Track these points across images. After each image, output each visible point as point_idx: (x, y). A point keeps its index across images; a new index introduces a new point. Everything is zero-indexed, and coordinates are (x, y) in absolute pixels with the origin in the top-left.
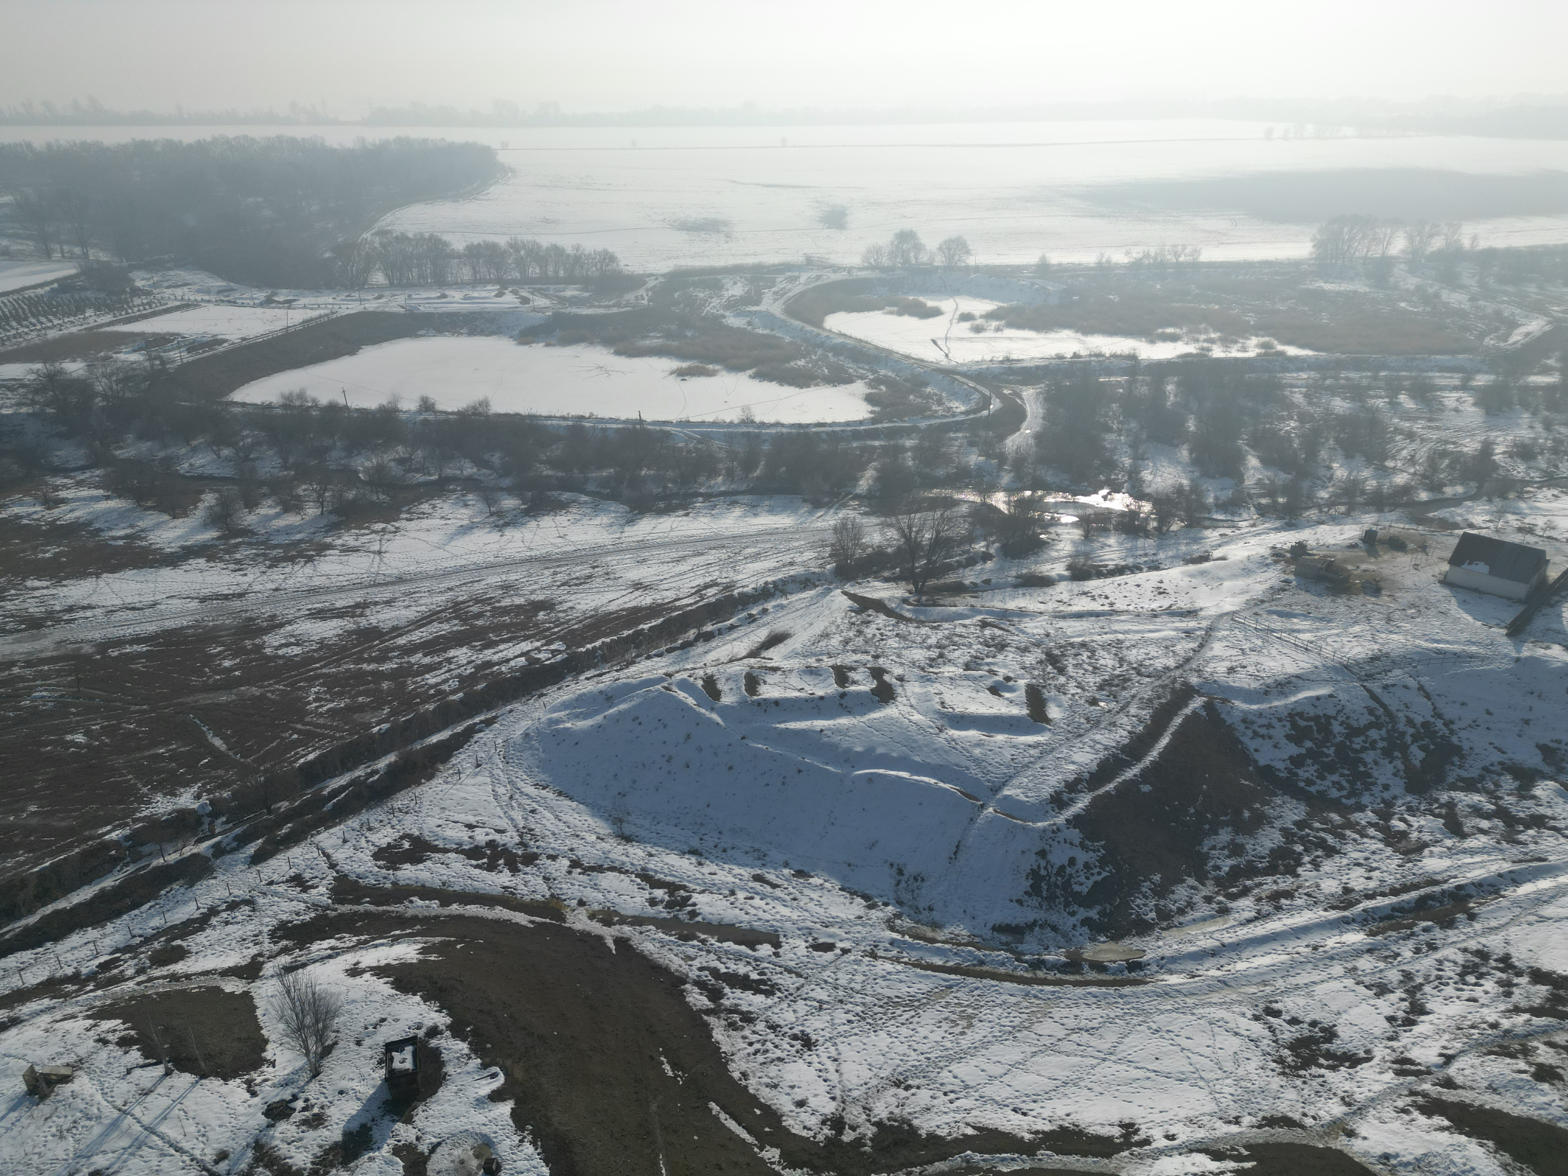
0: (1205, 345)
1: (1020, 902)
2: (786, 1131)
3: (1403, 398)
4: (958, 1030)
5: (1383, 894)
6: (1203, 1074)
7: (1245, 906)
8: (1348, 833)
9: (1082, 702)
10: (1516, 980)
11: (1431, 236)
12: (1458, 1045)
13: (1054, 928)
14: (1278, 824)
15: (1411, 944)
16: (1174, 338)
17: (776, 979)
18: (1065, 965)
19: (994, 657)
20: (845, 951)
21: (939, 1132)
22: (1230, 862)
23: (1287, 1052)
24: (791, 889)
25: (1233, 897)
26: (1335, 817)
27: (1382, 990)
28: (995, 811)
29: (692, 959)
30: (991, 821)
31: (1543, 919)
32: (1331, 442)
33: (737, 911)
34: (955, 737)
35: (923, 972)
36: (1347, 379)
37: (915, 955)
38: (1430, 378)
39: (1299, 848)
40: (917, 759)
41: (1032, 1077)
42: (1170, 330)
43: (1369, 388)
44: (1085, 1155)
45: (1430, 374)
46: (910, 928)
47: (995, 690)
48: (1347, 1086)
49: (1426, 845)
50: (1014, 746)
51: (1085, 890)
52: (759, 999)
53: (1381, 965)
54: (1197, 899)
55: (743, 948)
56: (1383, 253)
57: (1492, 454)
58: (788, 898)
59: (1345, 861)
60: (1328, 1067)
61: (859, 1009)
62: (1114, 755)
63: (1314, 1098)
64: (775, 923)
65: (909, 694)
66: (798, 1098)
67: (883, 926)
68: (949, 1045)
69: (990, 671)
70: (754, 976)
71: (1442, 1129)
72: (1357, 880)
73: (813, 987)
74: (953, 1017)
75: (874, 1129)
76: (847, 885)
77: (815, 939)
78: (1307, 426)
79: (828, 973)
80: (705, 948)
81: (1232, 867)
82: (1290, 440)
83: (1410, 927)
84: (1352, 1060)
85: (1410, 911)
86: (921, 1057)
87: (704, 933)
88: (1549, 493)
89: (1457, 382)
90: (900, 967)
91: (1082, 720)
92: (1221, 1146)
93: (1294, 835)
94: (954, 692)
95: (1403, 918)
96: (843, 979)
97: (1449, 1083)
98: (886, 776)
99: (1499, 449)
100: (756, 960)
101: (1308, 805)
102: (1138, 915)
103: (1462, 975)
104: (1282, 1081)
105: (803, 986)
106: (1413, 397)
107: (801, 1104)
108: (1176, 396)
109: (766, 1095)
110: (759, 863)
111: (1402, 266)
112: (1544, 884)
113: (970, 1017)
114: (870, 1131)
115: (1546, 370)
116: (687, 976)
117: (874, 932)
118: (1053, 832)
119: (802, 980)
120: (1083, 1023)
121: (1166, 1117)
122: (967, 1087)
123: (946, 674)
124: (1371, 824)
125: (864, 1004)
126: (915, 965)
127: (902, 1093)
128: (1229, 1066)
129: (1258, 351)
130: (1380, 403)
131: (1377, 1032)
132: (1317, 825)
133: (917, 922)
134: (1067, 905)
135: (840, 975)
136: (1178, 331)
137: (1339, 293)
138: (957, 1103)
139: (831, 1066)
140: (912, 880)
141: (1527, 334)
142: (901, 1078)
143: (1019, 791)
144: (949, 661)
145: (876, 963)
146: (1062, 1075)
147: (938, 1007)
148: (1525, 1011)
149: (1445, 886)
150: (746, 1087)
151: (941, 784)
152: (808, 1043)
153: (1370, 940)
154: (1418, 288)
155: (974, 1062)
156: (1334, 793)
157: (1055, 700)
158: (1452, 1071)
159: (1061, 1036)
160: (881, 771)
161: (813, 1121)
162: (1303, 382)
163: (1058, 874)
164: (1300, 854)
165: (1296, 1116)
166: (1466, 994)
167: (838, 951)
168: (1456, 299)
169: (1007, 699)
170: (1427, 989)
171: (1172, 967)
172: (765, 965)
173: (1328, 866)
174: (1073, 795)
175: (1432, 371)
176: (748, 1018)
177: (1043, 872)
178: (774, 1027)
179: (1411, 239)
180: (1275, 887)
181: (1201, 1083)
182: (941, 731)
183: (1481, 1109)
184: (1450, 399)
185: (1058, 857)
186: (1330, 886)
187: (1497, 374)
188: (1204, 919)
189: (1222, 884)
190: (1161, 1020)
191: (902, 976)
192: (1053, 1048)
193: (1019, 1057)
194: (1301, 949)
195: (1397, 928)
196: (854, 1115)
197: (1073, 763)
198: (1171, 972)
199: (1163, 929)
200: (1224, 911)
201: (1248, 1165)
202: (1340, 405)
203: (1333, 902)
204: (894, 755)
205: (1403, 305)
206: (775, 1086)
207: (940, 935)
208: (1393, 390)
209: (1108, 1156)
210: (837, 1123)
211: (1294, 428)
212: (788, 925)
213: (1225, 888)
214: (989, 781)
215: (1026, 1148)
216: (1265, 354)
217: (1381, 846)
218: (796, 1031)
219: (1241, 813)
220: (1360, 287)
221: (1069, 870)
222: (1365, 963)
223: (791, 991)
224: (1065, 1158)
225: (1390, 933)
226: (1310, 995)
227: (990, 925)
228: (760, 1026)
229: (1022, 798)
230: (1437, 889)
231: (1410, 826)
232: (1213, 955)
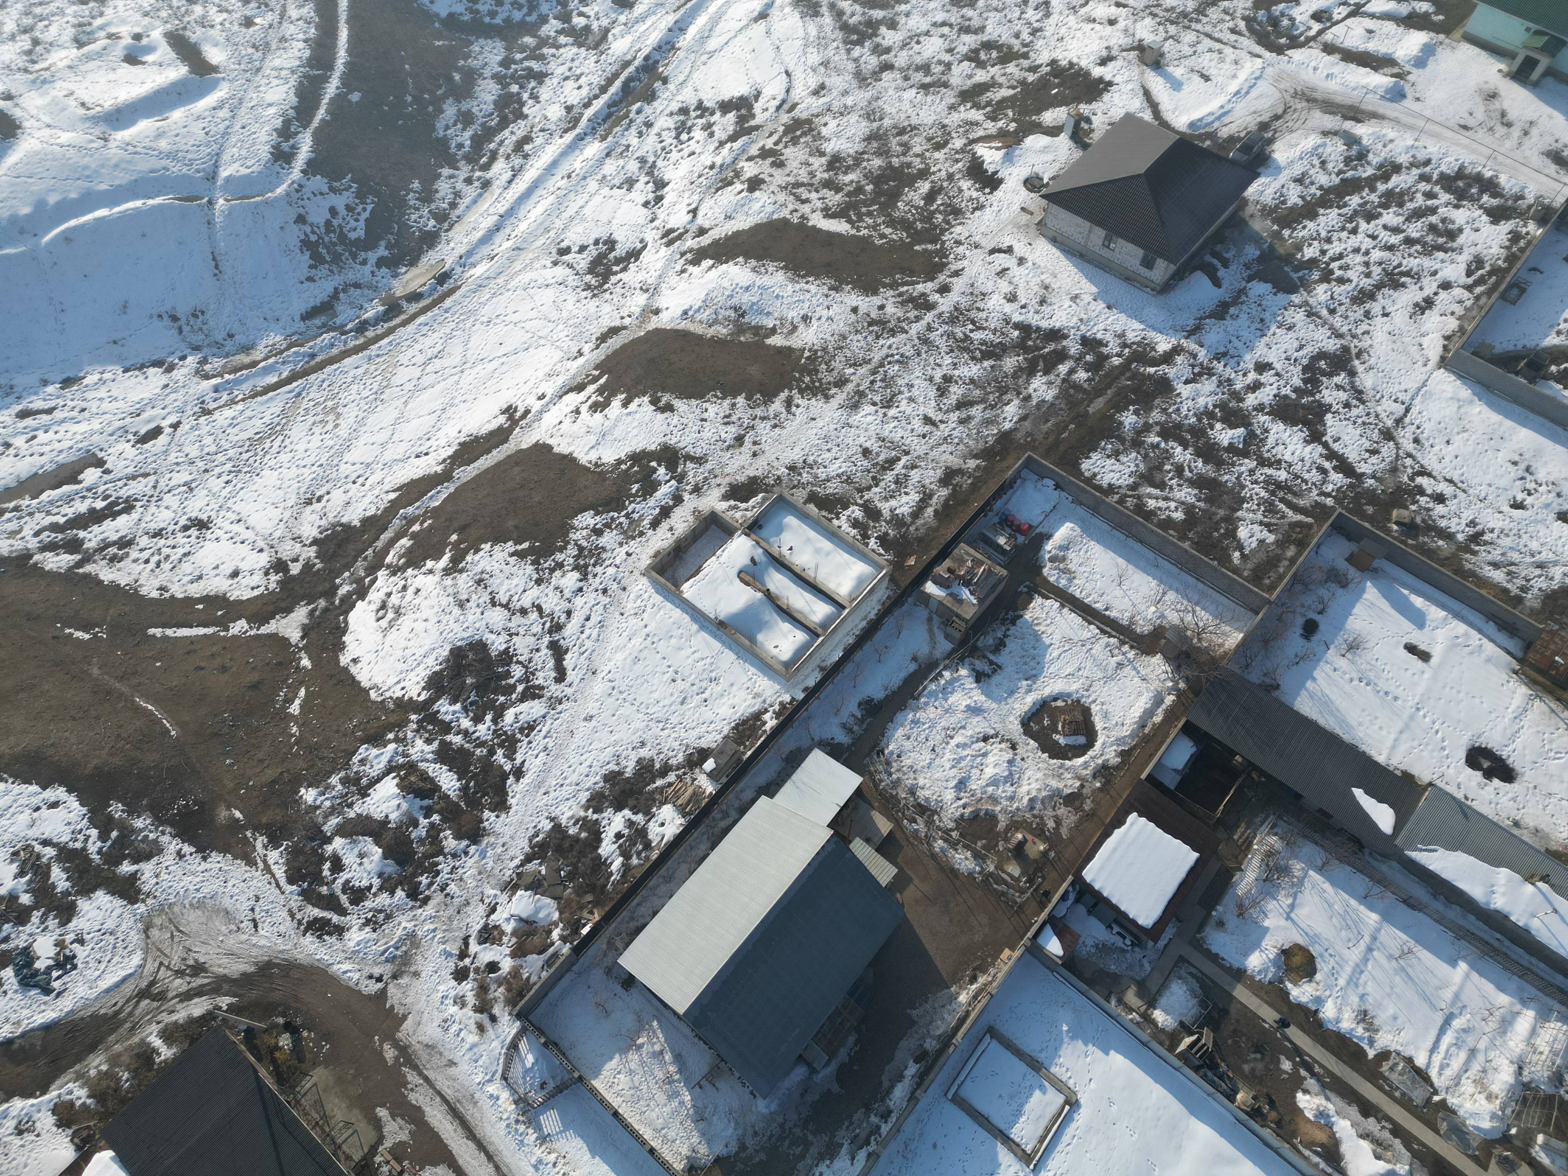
1: (310, 279)
2: (240, 602)
4: (330, 426)
5: (596, 97)
6: (540, 334)
7: (500, 169)
8: (545, 51)
9: (236, 28)
10: (713, 119)
12: (696, 197)
13: (357, 286)
14: (487, 73)
15: (633, 131)
17: (124, 493)
18: (386, 312)
19: (101, 14)
20: (175, 426)
21: (369, 514)
22: (468, 134)
23: (589, 277)
24: (69, 403)
25: (486, 167)
26: (528, 40)
27: (630, 183)
28: (227, 200)
29: (20, 531)
30: (230, 214)
31: (711, 54)
33: (28, 458)
34: (128, 139)
35: (265, 398)
37: (247, 388)
39: (515, 88)
40: (103, 187)
41: (415, 423)
44: (488, 452)
46: (224, 366)
47: (132, 59)
48: (640, 277)
49: (607, 31)
50: (198, 118)
51: (361, 233)
52: (122, 519)
53: (621, 162)
54: (460, 185)
55: (66, 489)
58: (75, 413)
59: (555, 81)
60: (622, 270)
61: (228, 466)
62: (305, 76)
63: (623, 301)
64: (80, 445)
65: (34, 112)
66: (230, 571)
67: (196, 379)
68: (331, 443)
69: (110, 36)
70: (100, 504)
71: (710, 268)
72: (573, 95)
73: (168, 476)
74: (318, 418)
75: (314, 548)
76: (128, 364)
77: (135, 434)
79: (173, 455)
80: (24, 513)
81: (472, 138)
83: (626, 116)
84: (634, 255)
85: (621, 101)
86: (314, 468)
87: (10, 501)
90: (240, 407)
91: (250, 50)
92: (579, 380)
93: (505, 77)
94: (86, 83)
95: (618, 111)
96: (194, 453)
97: (702, 232)
98: (82, 226)
100: (89, 490)
101: (502, 40)
102: (420, 230)
103: (677, 137)
104: (596, 301)
105: (157, 481)
107: (235, 574)
109: (196, 590)
110: (11, 398)
112: (702, 20)
113: (333, 409)
114: (312, 552)
116: (27, 549)
117: (191, 391)
118: (297, 191)
119: (152, 478)
120: (430, 353)
121: (530, 384)
122: (368, 465)
123: (61, 65)
124: (559, 32)
125: (230, 459)
126: (253, 397)
127: (317, 506)
128: (554, 315)
131: (642, 221)
132: (518, 56)
133: (227, 356)
134: (354, 257)
135: (187, 449)
138: (368, 483)
139: (239, 528)
140: (192, 319)
142: (308, 496)
143: (236, 166)
144: (51, 44)
145: (214, 417)
146: (437, 405)
147: (299, 419)
148: (726, 142)
149: (637, 63)
150: (172, 597)
151: (151, 202)
152: (202, 525)
153: (604, 145)
155: (362, 441)
156: (517, 15)
157: (206, 39)
158: (700, 221)
159: (418, 375)
160: (73, 223)
161: (258, 579)
163: (328, 231)
164: (519, 94)
165: (617, 323)
166: (686, 152)
167: (168, 430)
169: (154, 63)
170: (660, 163)
171: (472, 260)
172: (102, 488)
173: (545, 92)
174: (292, 141)
176: (125, 543)
177: (313, 238)
178: (158, 534)
180: (514, 138)
181: (542, 342)
182: (106, 140)
183: (728, 238)
185: (318, 215)
186: (555, 112)
188: (475, 202)
189: (472, 159)
190: (487, 311)
191: (248, 413)
192: (418, 389)
193: (396, 414)
194: (559, 184)
195: (617, 123)
196: (288, 550)
197: (270, 105)
198: (474, 265)
199: (447, 231)
200: (486, 184)
201: (603, 381)
203: (565, 126)
204: (73, 195)
206: (200, 577)
207: (257, 355)
209: (506, 440)
210: (279, 566)
212: (96, 438)
213: (476, 161)
214: (198, 171)
215: (445, 477)
217: (575, 50)
218: (183, 521)
219: (450, 79)
221: (335, 222)
222: (610, 167)
223: (149, 493)
224: (476, 464)
225: (616, 130)
226: (583, 220)
227: (297, 318)
228: (144, 541)
229: (244, 171)
230: (631, 69)
231: (588, 17)
232: (498, 230)
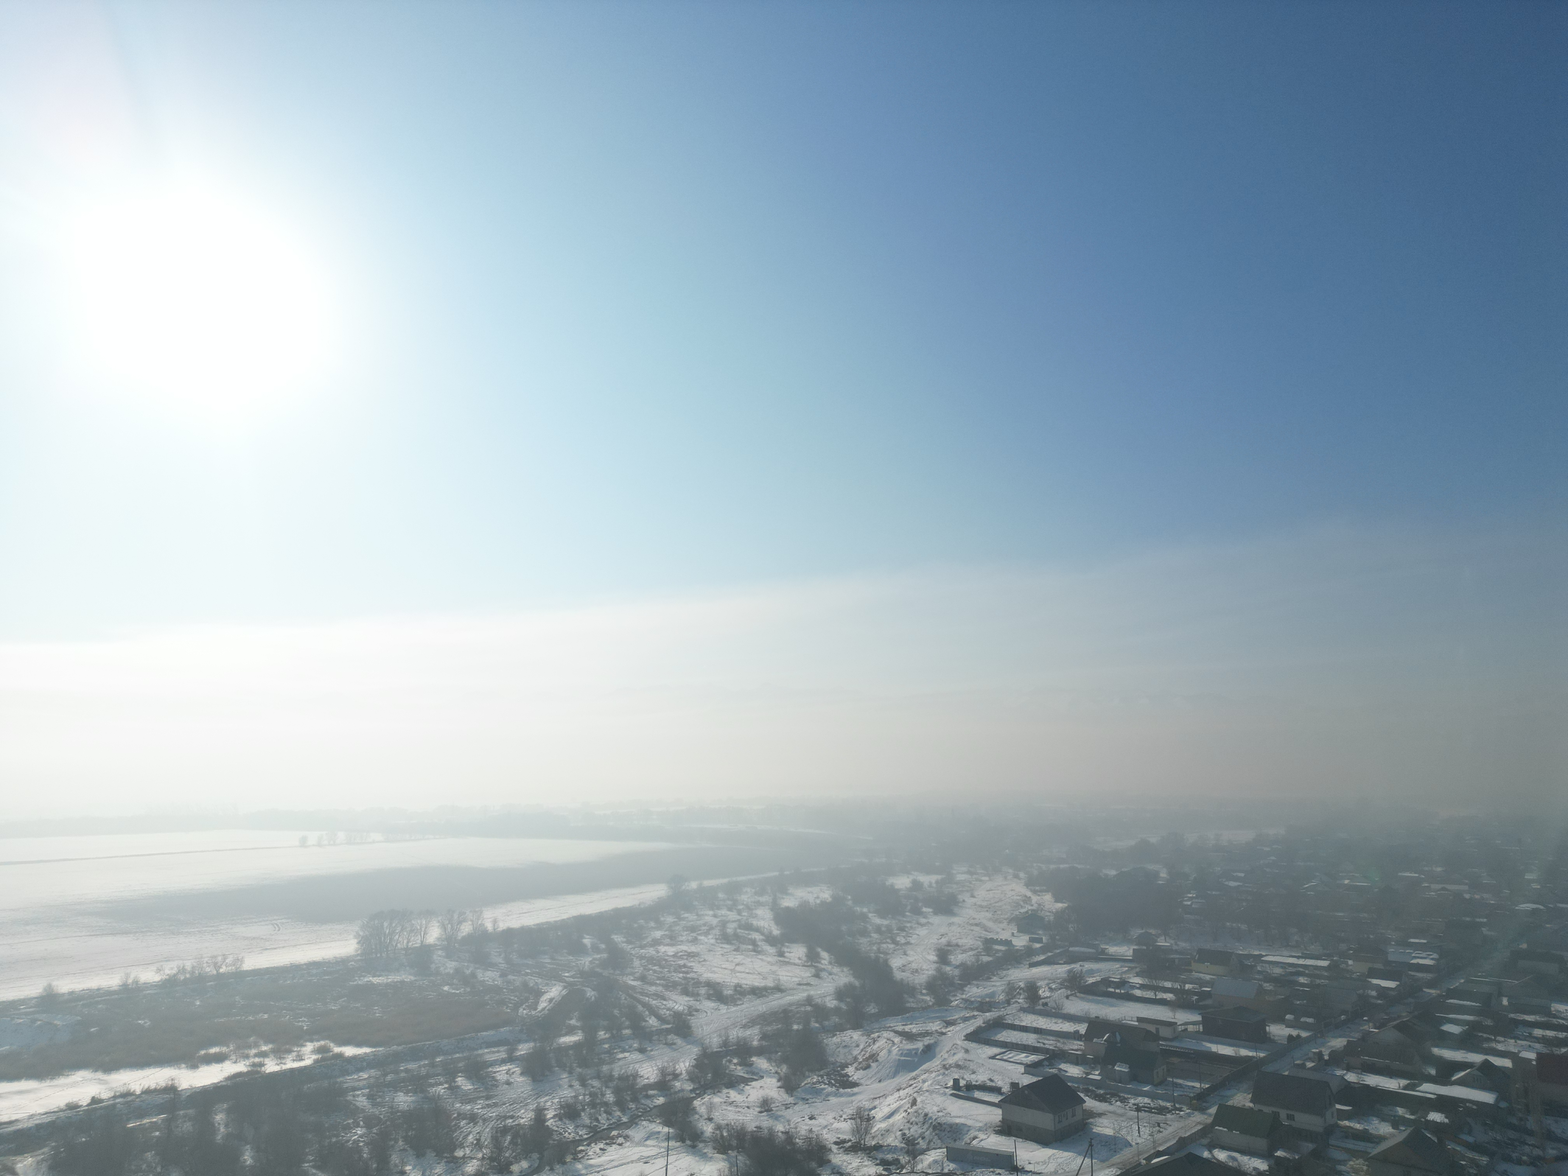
0: (257, 1060)
3: (460, 1080)
11: (460, 923)
16: (219, 1059)
32: (401, 1143)
36: (407, 1071)
38: (481, 1055)
42: (214, 1050)
43: (428, 1076)
45: (480, 1052)
56: (422, 942)
57: (545, 1121)
78: (375, 1130)
82: (359, 1151)
88: (596, 1147)
89: (504, 1055)
99: (550, 1114)
106: (469, 1078)
108: (226, 1126)
111: (440, 953)
115: (571, 1031)
129: (314, 1057)
130: (441, 1090)
136: (224, 1049)
137: (387, 985)
141: (551, 1000)
154: (457, 971)
162: (365, 1082)
168: (489, 976)
175: (481, 1048)
179: (443, 927)
184: (501, 1072)
187: (535, 1041)
202: (404, 1100)
205: (446, 988)
208: (451, 1074)
211: (361, 1136)
216: (323, 1059)
220: (406, 977)
